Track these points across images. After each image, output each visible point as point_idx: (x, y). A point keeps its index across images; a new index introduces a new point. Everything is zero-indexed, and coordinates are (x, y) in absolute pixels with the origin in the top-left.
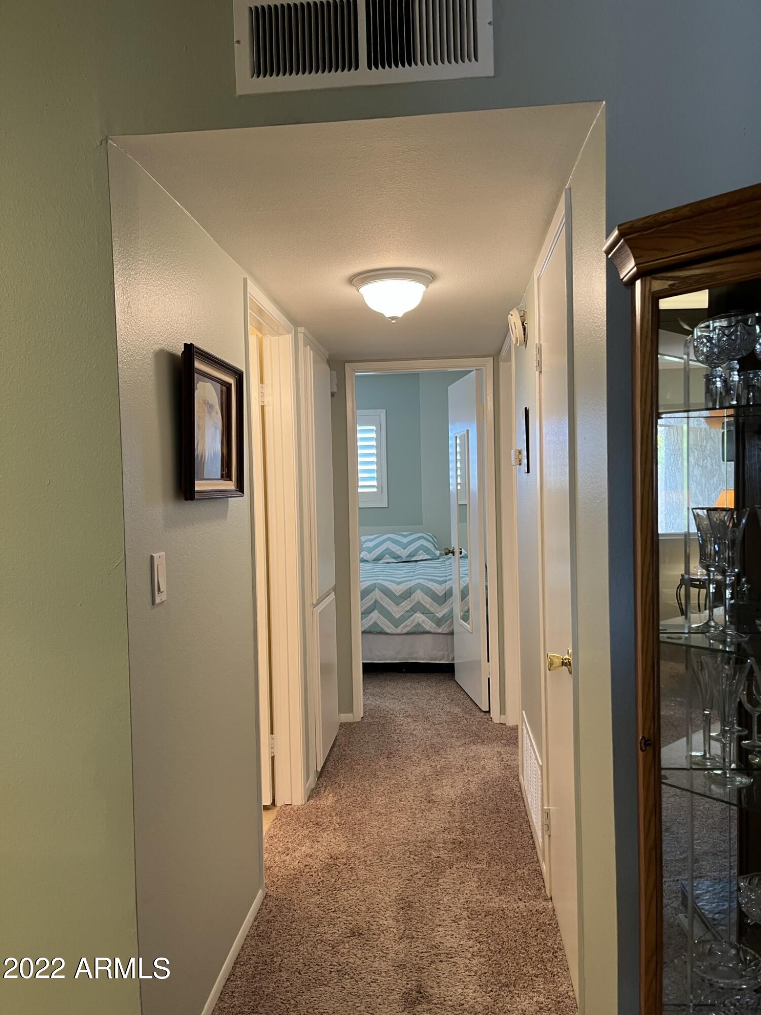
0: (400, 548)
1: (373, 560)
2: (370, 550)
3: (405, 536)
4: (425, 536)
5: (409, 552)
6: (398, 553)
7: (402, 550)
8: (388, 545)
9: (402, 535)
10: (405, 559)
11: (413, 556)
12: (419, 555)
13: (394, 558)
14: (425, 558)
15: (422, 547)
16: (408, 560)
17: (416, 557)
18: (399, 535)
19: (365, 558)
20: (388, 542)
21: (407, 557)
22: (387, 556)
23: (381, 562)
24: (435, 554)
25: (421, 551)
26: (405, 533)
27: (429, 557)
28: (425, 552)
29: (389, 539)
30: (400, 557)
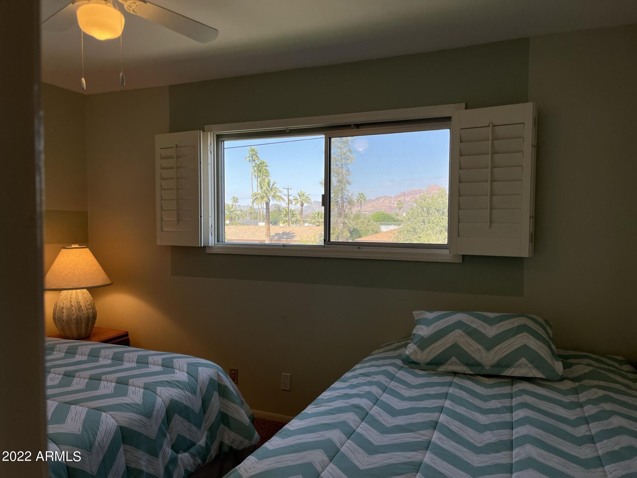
0: (480, 347)
1: (429, 364)
2: (424, 343)
3: (491, 322)
4: (531, 324)
5: (497, 358)
6: (477, 356)
7: (484, 352)
8: (457, 336)
9: (486, 320)
10: (487, 369)
11: (508, 366)
12: (520, 366)
13: (467, 365)
14: (530, 375)
15: (524, 351)
16: (494, 372)
17: (513, 369)
18: (479, 317)
19: (413, 358)
20: (458, 332)
21: (493, 366)
22: (454, 359)
23: (442, 369)
24: (554, 370)
25: (523, 360)
26: (491, 315)
27: (540, 375)
28: (531, 362)
29: (459, 325)
30: (480, 365)
